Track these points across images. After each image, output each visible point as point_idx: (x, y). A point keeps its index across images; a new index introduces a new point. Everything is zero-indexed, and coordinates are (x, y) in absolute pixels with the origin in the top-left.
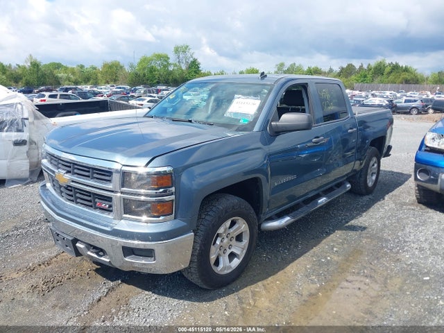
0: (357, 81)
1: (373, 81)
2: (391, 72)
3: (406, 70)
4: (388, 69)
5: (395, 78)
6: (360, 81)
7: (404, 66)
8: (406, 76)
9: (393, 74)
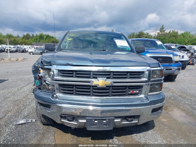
0: (33, 41)
1: (39, 41)
2: (47, 38)
3: (52, 37)
4: (45, 37)
5: (49, 40)
6: (35, 41)
7: (51, 36)
8: (52, 40)
9: (47, 39)
